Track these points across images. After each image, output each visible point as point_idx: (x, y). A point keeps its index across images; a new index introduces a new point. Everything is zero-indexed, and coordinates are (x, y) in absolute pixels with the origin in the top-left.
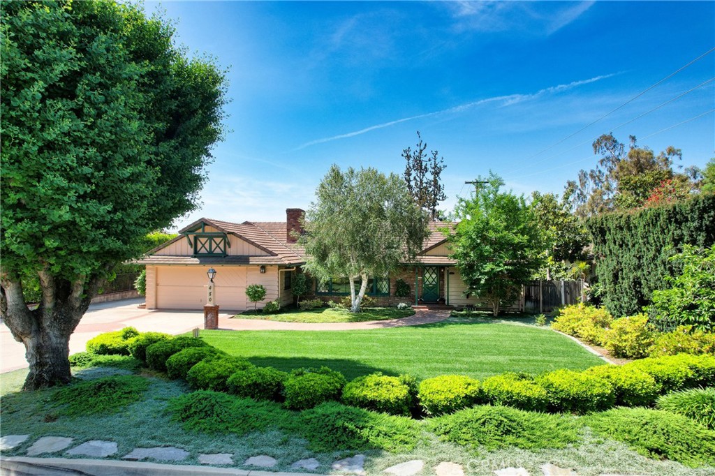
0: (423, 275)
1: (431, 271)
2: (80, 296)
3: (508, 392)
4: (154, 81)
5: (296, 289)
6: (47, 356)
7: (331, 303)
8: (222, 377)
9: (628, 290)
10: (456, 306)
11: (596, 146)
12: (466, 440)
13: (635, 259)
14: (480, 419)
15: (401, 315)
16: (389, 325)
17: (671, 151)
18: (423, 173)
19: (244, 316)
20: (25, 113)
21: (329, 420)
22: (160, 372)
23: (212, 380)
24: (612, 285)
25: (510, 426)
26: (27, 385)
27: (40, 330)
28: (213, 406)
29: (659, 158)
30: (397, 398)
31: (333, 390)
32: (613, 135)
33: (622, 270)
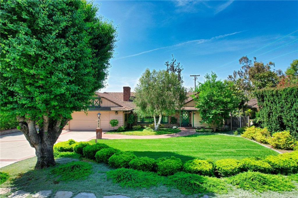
0: (182, 114)
1: (185, 113)
2: (59, 127)
3: (255, 166)
4: (92, 31)
5: (130, 121)
6: (45, 153)
7: (145, 127)
8: (126, 162)
9: (275, 121)
10: (196, 127)
11: (240, 61)
12: (248, 188)
13: (280, 108)
14: (250, 178)
15: (176, 131)
16: (173, 136)
17: (271, 64)
18: (174, 72)
19: (109, 133)
20: (48, 45)
21: (187, 180)
22: (91, 159)
23: (122, 163)
24: (268, 118)
25: (264, 181)
26: (37, 167)
27: (42, 142)
28: (131, 175)
29: (266, 66)
30: (210, 169)
31: (180, 166)
32: (247, 56)
33: (272, 113)
